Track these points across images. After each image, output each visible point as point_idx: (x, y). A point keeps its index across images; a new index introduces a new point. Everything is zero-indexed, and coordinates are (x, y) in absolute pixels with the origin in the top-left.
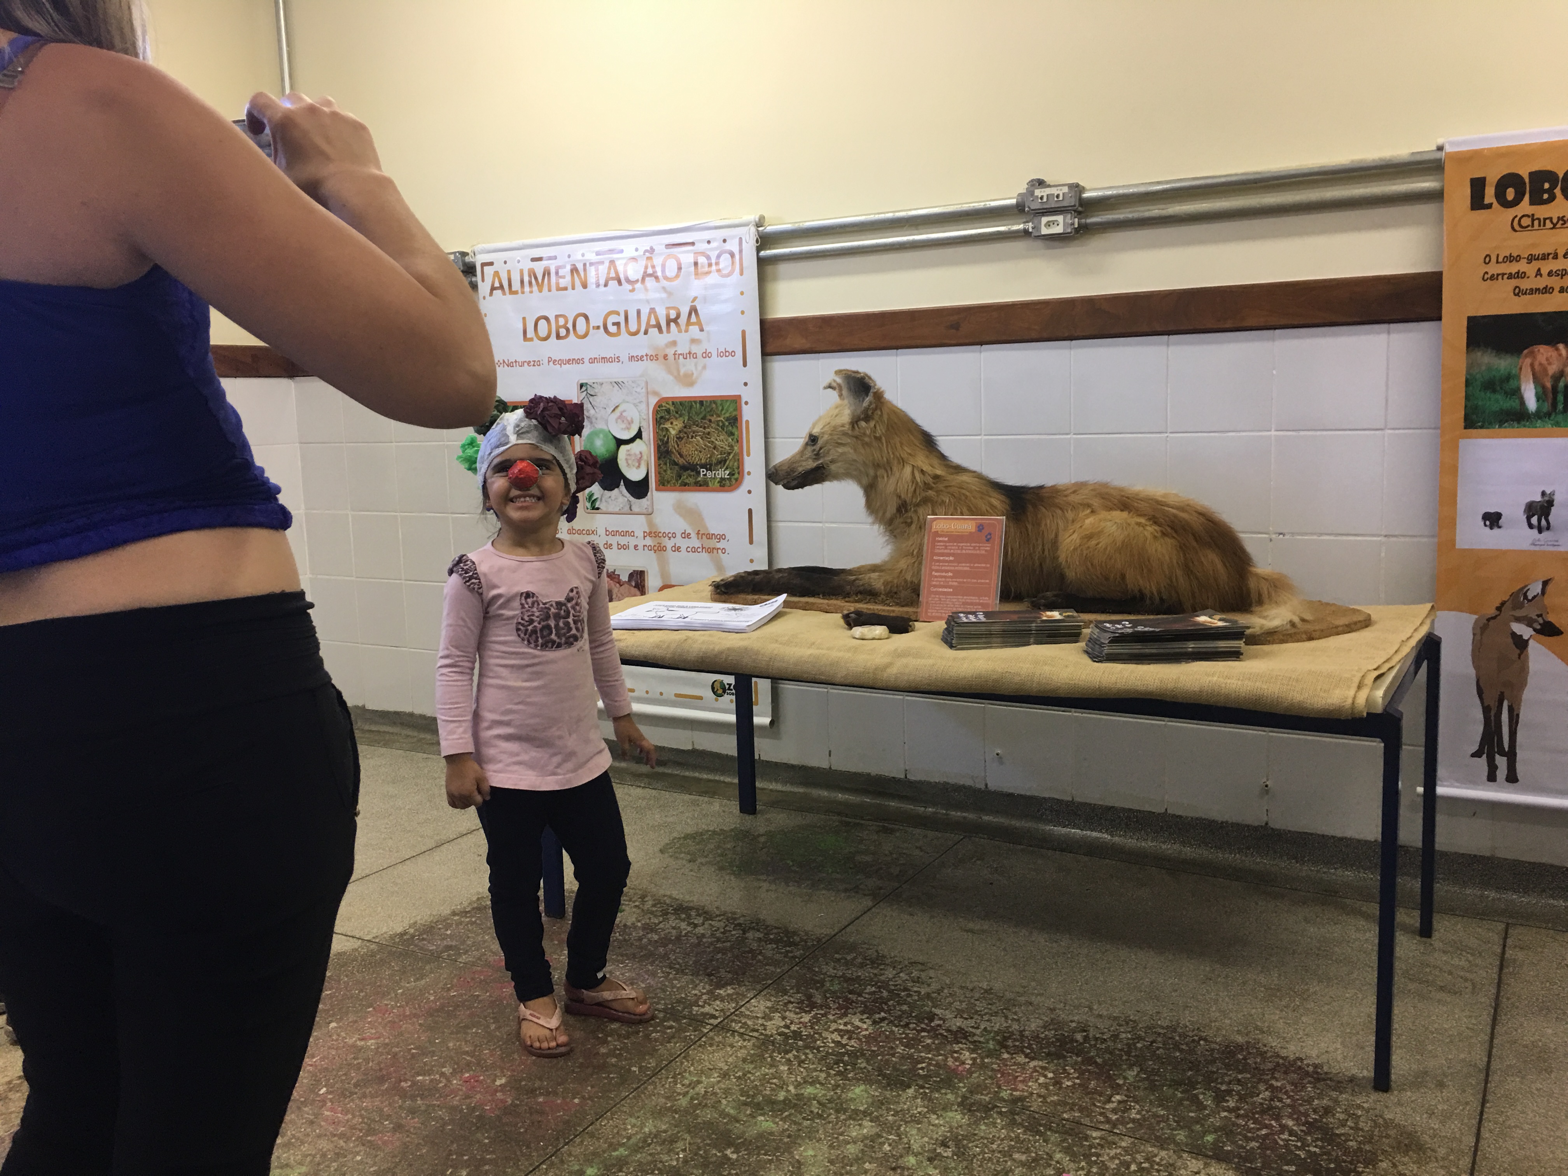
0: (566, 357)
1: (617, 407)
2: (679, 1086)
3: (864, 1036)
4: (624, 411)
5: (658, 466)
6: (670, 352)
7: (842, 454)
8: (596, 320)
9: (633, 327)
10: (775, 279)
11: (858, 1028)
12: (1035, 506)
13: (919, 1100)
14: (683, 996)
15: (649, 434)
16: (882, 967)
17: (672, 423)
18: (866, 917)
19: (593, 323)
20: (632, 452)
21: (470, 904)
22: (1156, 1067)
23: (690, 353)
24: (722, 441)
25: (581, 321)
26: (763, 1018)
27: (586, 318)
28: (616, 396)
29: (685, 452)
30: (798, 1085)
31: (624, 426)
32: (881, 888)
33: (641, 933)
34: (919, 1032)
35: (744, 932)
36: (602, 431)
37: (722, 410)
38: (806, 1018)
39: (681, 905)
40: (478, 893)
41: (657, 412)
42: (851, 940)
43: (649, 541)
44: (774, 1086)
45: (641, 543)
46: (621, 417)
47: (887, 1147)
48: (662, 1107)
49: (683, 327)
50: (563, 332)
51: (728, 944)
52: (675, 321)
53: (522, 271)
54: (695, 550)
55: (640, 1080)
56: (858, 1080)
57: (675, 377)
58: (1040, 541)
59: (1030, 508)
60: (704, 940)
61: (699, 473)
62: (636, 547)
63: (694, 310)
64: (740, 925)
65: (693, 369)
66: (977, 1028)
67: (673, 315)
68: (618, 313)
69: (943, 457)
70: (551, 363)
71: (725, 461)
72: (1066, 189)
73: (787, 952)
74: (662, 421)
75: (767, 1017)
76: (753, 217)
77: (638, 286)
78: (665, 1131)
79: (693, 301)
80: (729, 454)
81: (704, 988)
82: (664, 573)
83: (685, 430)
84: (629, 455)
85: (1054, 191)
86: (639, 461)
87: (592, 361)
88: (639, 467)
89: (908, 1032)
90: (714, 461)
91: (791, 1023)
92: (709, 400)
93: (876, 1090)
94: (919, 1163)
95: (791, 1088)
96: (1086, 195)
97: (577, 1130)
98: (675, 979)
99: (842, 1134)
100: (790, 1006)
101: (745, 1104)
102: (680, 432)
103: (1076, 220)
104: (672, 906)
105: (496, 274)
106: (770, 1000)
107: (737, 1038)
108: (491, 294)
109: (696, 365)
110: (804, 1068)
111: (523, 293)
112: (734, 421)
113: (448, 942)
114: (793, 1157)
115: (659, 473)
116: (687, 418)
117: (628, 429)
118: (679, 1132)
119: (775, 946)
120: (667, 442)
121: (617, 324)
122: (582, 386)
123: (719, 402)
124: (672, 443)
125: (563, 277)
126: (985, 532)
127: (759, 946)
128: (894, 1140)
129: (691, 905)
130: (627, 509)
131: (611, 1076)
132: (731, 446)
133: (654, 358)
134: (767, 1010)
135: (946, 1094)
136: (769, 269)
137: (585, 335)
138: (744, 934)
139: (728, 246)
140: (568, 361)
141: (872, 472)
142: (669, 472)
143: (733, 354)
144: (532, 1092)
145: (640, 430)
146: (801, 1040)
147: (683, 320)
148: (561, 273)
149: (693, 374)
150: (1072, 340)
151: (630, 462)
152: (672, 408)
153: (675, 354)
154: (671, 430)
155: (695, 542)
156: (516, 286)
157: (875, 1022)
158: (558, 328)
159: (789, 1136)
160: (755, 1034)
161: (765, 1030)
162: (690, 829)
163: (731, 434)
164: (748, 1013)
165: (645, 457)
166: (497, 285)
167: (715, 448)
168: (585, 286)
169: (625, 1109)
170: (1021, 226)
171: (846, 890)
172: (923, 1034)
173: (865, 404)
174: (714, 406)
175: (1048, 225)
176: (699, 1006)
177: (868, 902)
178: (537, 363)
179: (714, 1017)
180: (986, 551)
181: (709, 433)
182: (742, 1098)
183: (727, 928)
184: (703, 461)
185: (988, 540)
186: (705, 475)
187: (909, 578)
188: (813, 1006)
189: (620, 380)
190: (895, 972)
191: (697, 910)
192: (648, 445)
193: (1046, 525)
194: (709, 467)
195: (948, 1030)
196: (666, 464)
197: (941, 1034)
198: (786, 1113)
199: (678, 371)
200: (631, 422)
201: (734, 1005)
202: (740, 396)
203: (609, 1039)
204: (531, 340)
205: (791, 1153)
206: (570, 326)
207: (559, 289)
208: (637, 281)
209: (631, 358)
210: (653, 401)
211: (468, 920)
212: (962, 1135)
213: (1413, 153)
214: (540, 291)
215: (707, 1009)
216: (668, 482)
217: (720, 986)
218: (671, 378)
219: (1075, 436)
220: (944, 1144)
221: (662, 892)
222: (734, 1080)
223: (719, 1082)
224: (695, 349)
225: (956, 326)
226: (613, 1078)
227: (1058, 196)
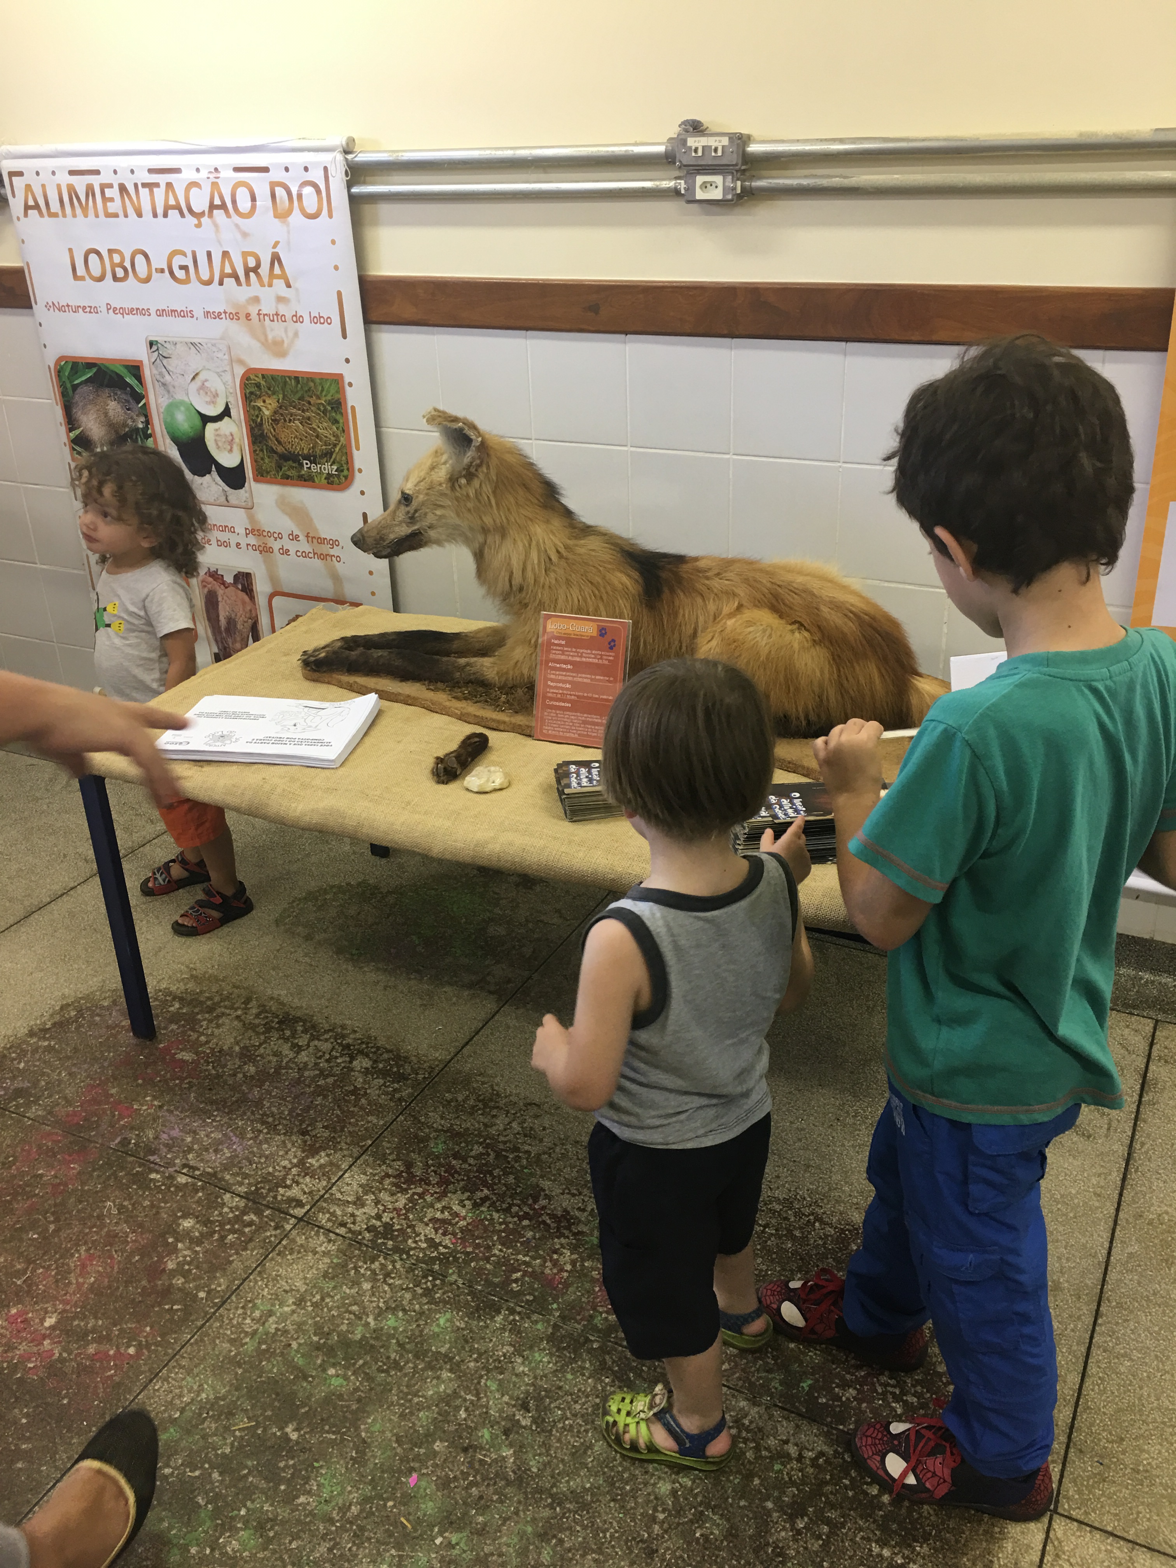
0: (128, 305)
1: (197, 374)
2: (248, 1321)
3: (461, 1228)
4: (206, 380)
5: (253, 452)
6: (253, 310)
7: (441, 517)
8: (159, 262)
9: (205, 275)
10: (376, 223)
11: (457, 1215)
12: (672, 591)
13: (507, 1334)
14: (271, 1170)
15: (238, 411)
16: (494, 1112)
17: (264, 401)
18: (486, 1031)
19: (155, 265)
20: (221, 432)
21: (52, 1015)
22: (764, 1268)
23: (277, 314)
24: (325, 429)
25: (140, 260)
26: (355, 1203)
27: (146, 256)
28: (195, 361)
29: (283, 439)
30: (380, 1314)
31: (208, 399)
32: (509, 981)
33: (238, 1062)
34: (521, 1219)
35: (352, 1058)
36: (182, 403)
37: (322, 391)
38: (402, 1201)
39: (288, 1014)
40: (64, 997)
41: (245, 385)
42: (467, 1069)
43: (252, 540)
44: (352, 1316)
45: (244, 542)
46: (203, 387)
47: (463, 1414)
48: (225, 1357)
49: (266, 280)
50: (120, 273)
51: (330, 1080)
52: (255, 270)
53: (59, 187)
54: (305, 555)
55: (206, 1313)
56: (445, 1303)
57: (263, 344)
58: (676, 634)
59: (666, 590)
60: (306, 1074)
61: (301, 465)
62: (238, 545)
63: (276, 258)
64: (348, 1046)
65: (284, 335)
66: (584, 1210)
67: (252, 263)
68: (184, 254)
69: (568, 513)
70: (111, 311)
71: (331, 454)
72: (725, 141)
73: (395, 1090)
74: (253, 397)
75: (359, 1202)
76: (339, 140)
77: (205, 220)
78: (223, 1398)
79: (275, 246)
80: (335, 445)
81: (295, 1156)
82: (273, 578)
83: (281, 411)
84: (218, 435)
85: (712, 142)
86: (231, 442)
87: (161, 313)
88: (231, 451)
89: (509, 1219)
90: (318, 453)
91: (384, 1211)
92: (305, 376)
93: (462, 1319)
94: (494, 1437)
95: (371, 1320)
96: (753, 148)
97: (126, 1399)
98: (266, 1141)
99: (416, 1395)
100: (387, 1181)
101: (318, 1347)
102: (275, 413)
103: (739, 183)
104: (277, 1016)
105: (28, 187)
106: (365, 1174)
107: (322, 1238)
108: (26, 215)
109: (286, 331)
110: (390, 1285)
111: (64, 216)
112: (337, 406)
113: (19, 1084)
114: (359, 1435)
115: (255, 461)
116: (281, 396)
117: (213, 403)
118: (238, 1399)
119: (382, 1081)
120: (261, 424)
121: (184, 268)
122: (151, 344)
123: (318, 381)
124: (266, 426)
125: (112, 200)
126: (608, 637)
127: (365, 1082)
128: (472, 1402)
129: (299, 1014)
130: (223, 499)
131: (175, 1307)
132: (336, 436)
133: (234, 316)
134: (360, 1190)
135: (536, 1322)
136: (367, 209)
137: (147, 280)
138: (351, 1062)
139: (309, 176)
140: (131, 311)
141: (480, 538)
142: (267, 460)
143: (328, 321)
144: (82, 1336)
145: (227, 405)
146: (391, 1239)
147: (264, 270)
148: (108, 193)
149: (283, 341)
150: (733, 337)
151: (220, 444)
152: (263, 383)
153: (259, 314)
154: (264, 409)
155: (305, 547)
156: (55, 206)
157: (476, 1205)
158: (113, 266)
159: (359, 1400)
160: (342, 1231)
161: (354, 1223)
162: (313, 883)
163: (336, 422)
164: (339, 1196)
165: (237, 440)
166: (31, 203)
167: (317, 437)
168: (140, 215)
169: (183, 1363)
170: (672, 184)
171: (471, 986)
172: (526, 1222)
173: (466, 460)
174: (312, 384)
175: (704, 186)
176: (286, 1187)
177: (490, 1005)
178: (94, 310)
179: (300, 1204)
180: (609, 661)
181: (309, 418)
182: (316, 1339)
183: (334, 1053)
184: (306, 452)
185: (611, 648)
186: (309, 468)
187: (525, 671)
188: (411, 1180)
189: (196, 341)
190: (507, 1120)
191: (305, 1021)
192: (239, 426)
193: (684, 615)
194: (313, 459)
195: (552, 1216)
196: (262, 450)
197: (544, 1222)
198: (361, 1362)
199: (266, 336)
200: (216, 395)
201: (324, 1183)
202: (341, 375)
203: (180, 1245)
204: (82, 278)
205: (357, 1428)
206: (127, 264)
207: (108, 215)
208: (203, 213)
209: (207, 314)
210: (240, 371)
211: (46, 1043)
212: (545, 1390)
213: (1157, 130)
214: (86, 216)
215: (295, 1192)
216: (268, 473)
217: (313, 1151)
218: (258, 345)
219: (735, 457)
220: (525, 1407)
221: (269, 992)
222: (310, 1309)
223: (293, 1312)
224: (283, 309)
225: (594, 309)
226: (177, 1310)
227: (716, 150)
